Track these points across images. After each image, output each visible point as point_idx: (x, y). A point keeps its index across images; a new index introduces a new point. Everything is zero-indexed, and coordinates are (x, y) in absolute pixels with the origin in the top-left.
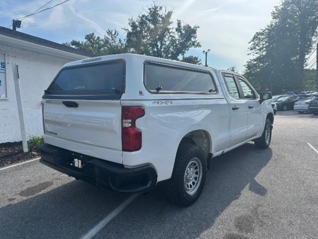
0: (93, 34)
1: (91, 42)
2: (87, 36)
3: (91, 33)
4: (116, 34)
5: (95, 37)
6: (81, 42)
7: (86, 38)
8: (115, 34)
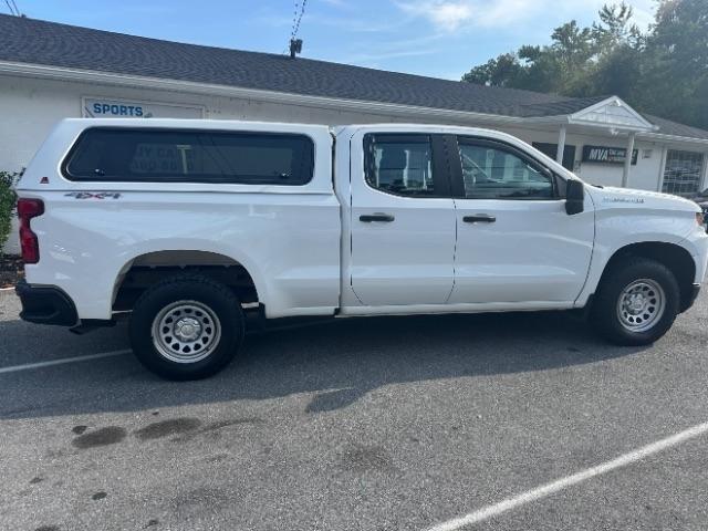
0: (573, 23)
1: (566, 43)
2: (559, 30)
3: (569, 22)
4: (626, 15)
5: (577, 30)
6: (541, 49)
7: (554, 37)
8: (622, 15)
